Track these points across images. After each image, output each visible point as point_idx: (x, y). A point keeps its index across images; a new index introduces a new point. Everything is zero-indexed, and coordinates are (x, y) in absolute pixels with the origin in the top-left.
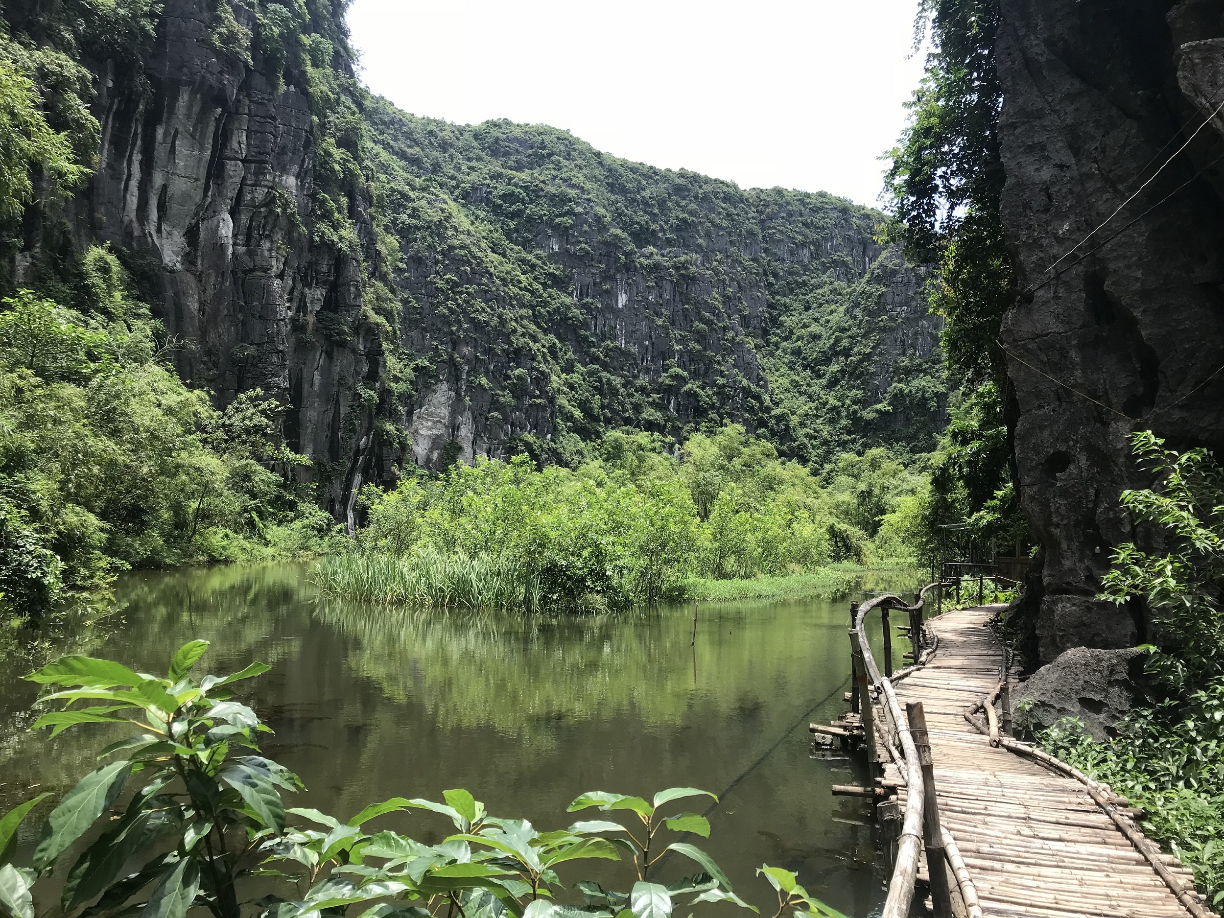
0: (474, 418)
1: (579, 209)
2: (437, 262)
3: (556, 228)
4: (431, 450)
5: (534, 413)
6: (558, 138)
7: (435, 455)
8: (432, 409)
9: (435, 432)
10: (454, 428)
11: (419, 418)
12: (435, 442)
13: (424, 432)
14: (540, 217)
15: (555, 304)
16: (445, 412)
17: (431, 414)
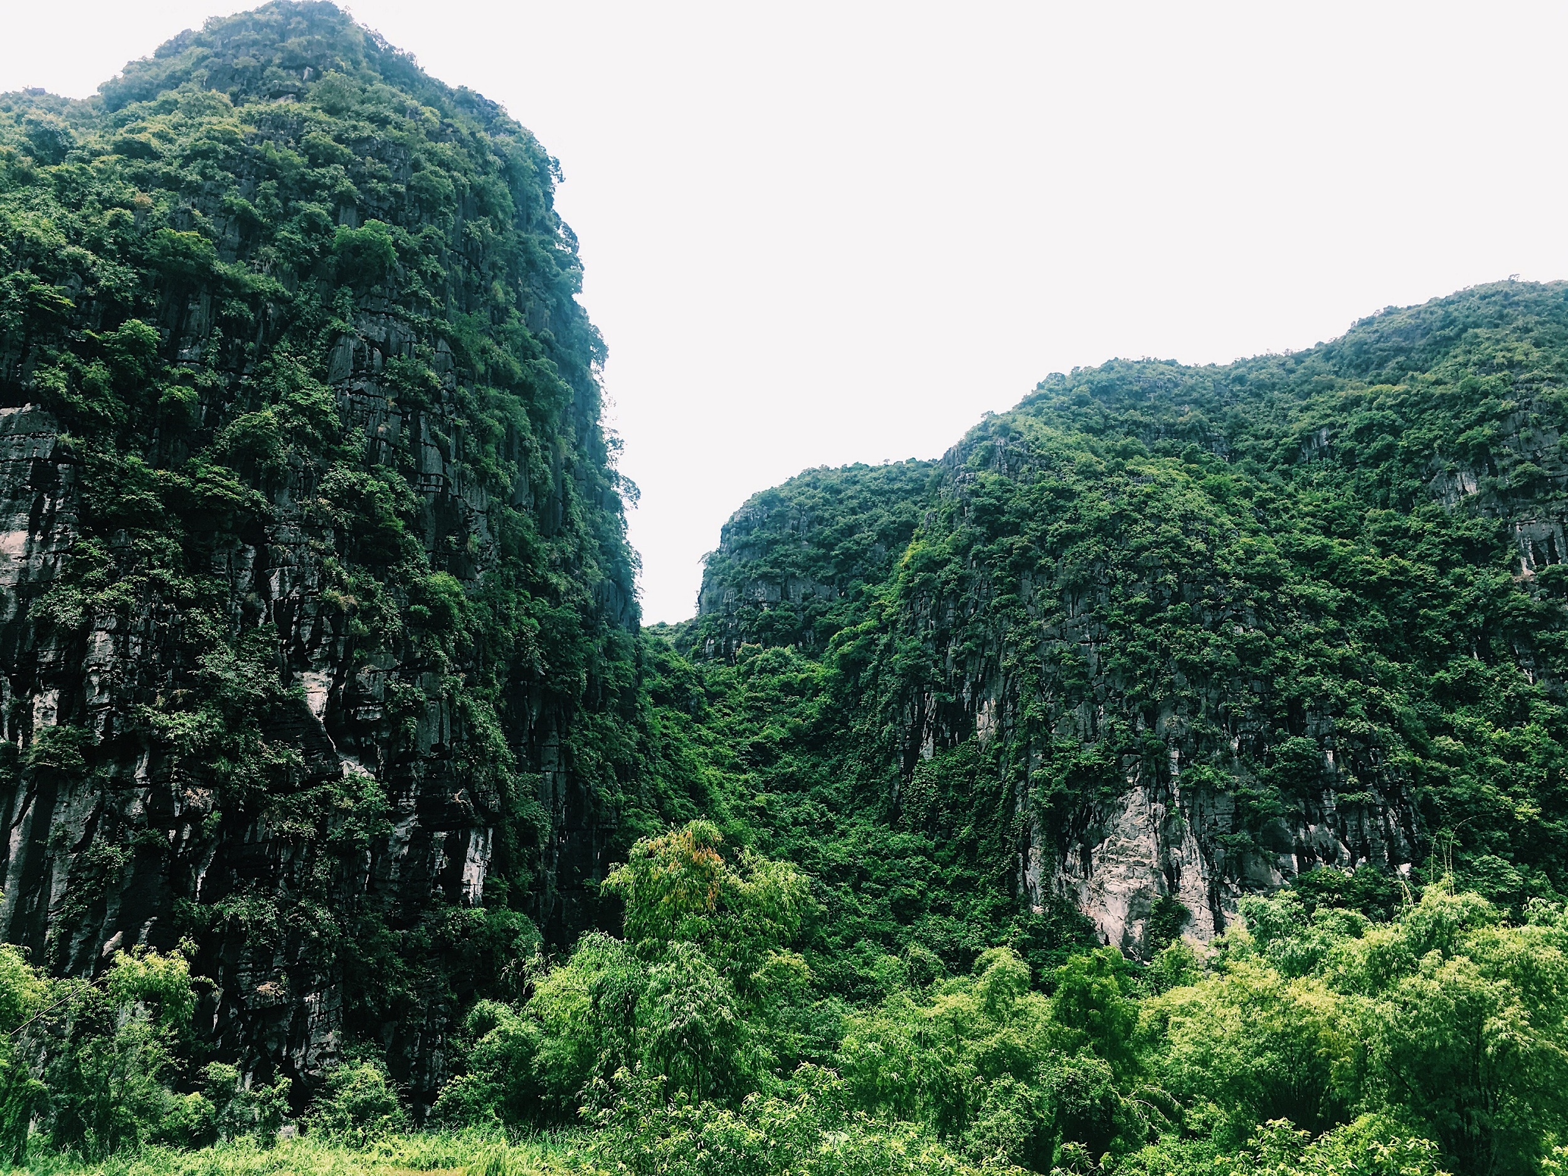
0: (1204, 849)
1: (1507, 404)
2: (1113, 582)
3: (1462, 453)
4: (1129, 921)
5: (1351, 824)
6: (1483, 298)
7: (1137, 930)
8: (1123, 841)
9: (1135, 884)
10: (1172, 872)
11: (1102, 860)
12: (1136, 903)
13: (1113, 886)
14: (1428, 445)
15: (1467, 595)
16: (1148, 843)
17: (1123, 851)
